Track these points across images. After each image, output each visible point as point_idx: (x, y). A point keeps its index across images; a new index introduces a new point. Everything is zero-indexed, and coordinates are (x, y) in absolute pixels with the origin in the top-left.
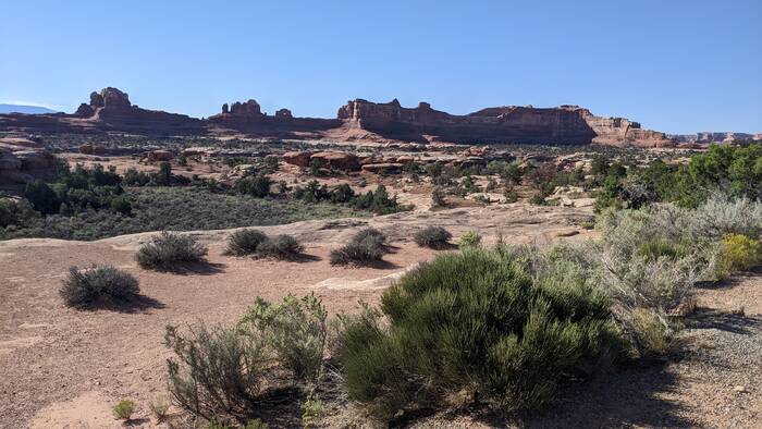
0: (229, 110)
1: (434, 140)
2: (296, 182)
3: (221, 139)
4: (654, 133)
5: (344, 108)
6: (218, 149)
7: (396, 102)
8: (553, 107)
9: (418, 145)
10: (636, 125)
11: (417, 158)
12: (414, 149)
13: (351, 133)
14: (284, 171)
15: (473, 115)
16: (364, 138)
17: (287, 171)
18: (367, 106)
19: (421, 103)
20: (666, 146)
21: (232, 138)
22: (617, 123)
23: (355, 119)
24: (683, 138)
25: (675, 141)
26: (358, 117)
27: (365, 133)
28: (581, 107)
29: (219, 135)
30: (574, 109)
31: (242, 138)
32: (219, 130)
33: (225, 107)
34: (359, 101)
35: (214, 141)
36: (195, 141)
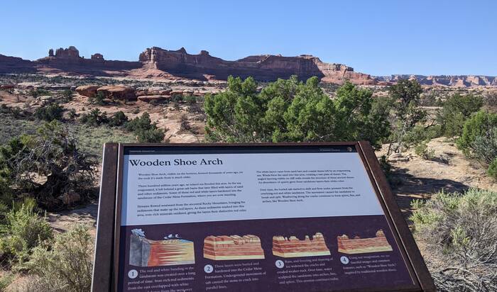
0: (55, 54)
1: (211, 78)
2: (83, 110)
3: (48, 76)
4: (362, 75)
5: (144, 54)
6: (44, 84)
7: (183, 50)
8: (295, 56)
9: (198, 82)
10: (350, 69)
11: (197, 91)
12: (195, 85)
13: (149, 72)
14: (76, 101)
15: (240, 61)
16: (159, 76)
17: (79, 101)
18: (162, 52)
19: (202, 51)
20: (370, 84)
21: (57, 75)
22: (338, 67)
23: (152, 61)
24: (382, 79)
25: (376, 81)
26: (154, 60)
27: (160, 72)
28: (314, 56)
29: (47, 73)
30: (309, 58)
31: (65, 75)
32: (46, 69)
33: (51, 52)
34: (155, 48)
35: (42, 78)
36: (27, 78)
